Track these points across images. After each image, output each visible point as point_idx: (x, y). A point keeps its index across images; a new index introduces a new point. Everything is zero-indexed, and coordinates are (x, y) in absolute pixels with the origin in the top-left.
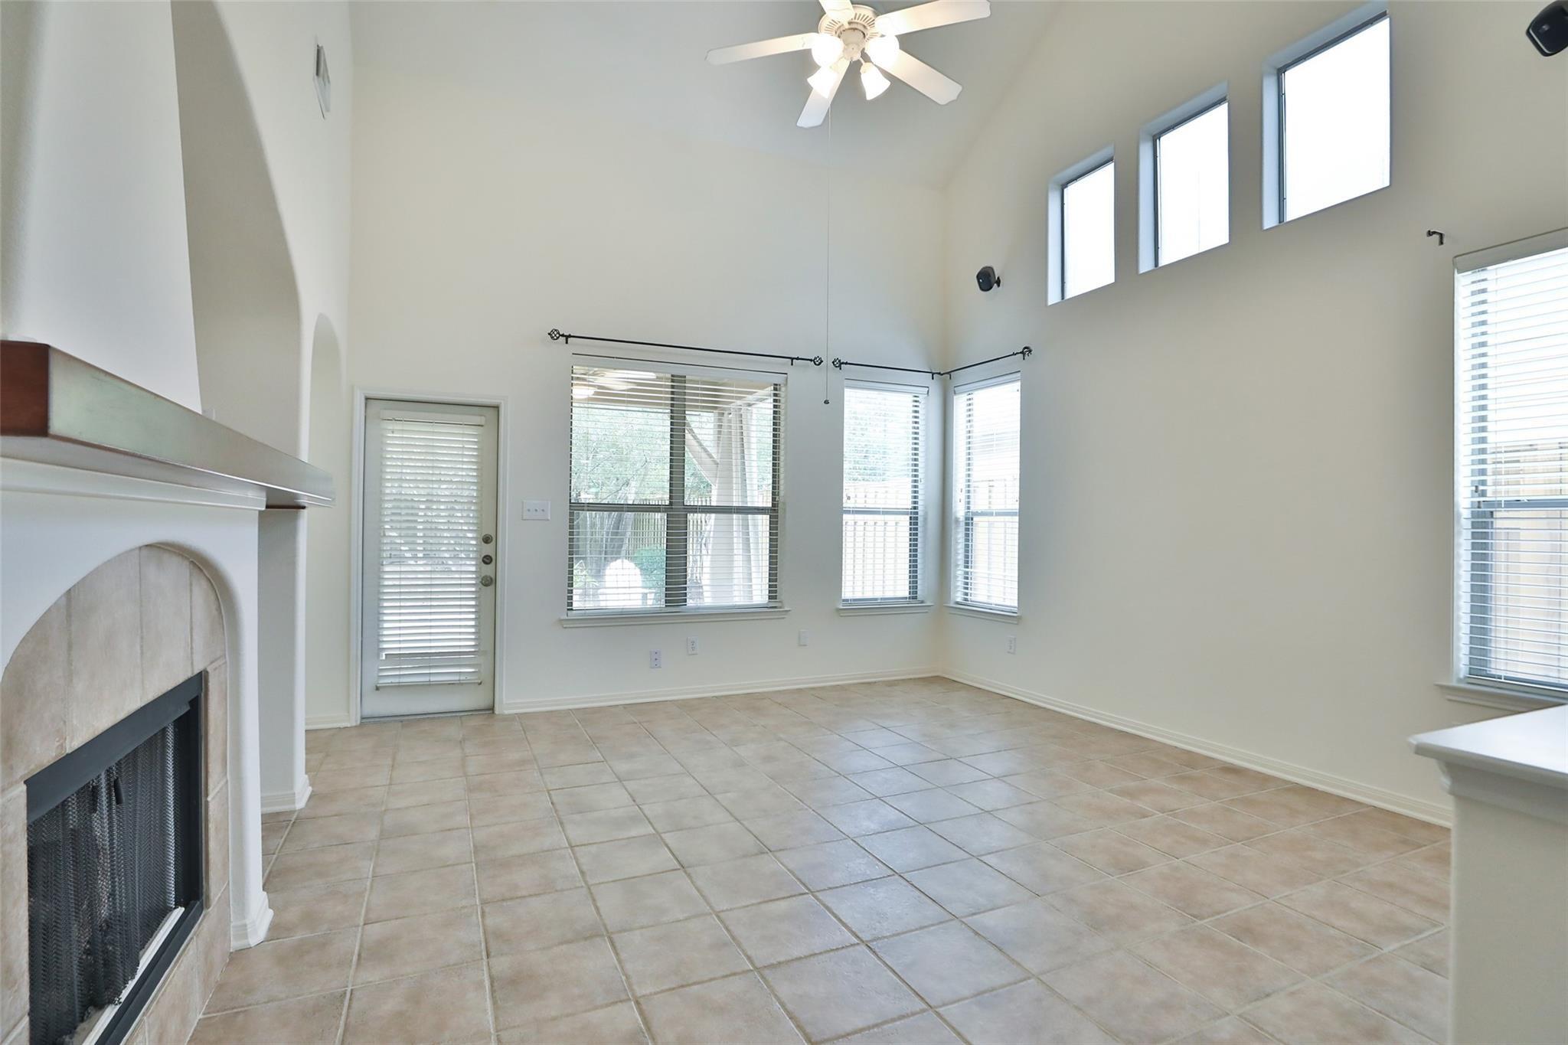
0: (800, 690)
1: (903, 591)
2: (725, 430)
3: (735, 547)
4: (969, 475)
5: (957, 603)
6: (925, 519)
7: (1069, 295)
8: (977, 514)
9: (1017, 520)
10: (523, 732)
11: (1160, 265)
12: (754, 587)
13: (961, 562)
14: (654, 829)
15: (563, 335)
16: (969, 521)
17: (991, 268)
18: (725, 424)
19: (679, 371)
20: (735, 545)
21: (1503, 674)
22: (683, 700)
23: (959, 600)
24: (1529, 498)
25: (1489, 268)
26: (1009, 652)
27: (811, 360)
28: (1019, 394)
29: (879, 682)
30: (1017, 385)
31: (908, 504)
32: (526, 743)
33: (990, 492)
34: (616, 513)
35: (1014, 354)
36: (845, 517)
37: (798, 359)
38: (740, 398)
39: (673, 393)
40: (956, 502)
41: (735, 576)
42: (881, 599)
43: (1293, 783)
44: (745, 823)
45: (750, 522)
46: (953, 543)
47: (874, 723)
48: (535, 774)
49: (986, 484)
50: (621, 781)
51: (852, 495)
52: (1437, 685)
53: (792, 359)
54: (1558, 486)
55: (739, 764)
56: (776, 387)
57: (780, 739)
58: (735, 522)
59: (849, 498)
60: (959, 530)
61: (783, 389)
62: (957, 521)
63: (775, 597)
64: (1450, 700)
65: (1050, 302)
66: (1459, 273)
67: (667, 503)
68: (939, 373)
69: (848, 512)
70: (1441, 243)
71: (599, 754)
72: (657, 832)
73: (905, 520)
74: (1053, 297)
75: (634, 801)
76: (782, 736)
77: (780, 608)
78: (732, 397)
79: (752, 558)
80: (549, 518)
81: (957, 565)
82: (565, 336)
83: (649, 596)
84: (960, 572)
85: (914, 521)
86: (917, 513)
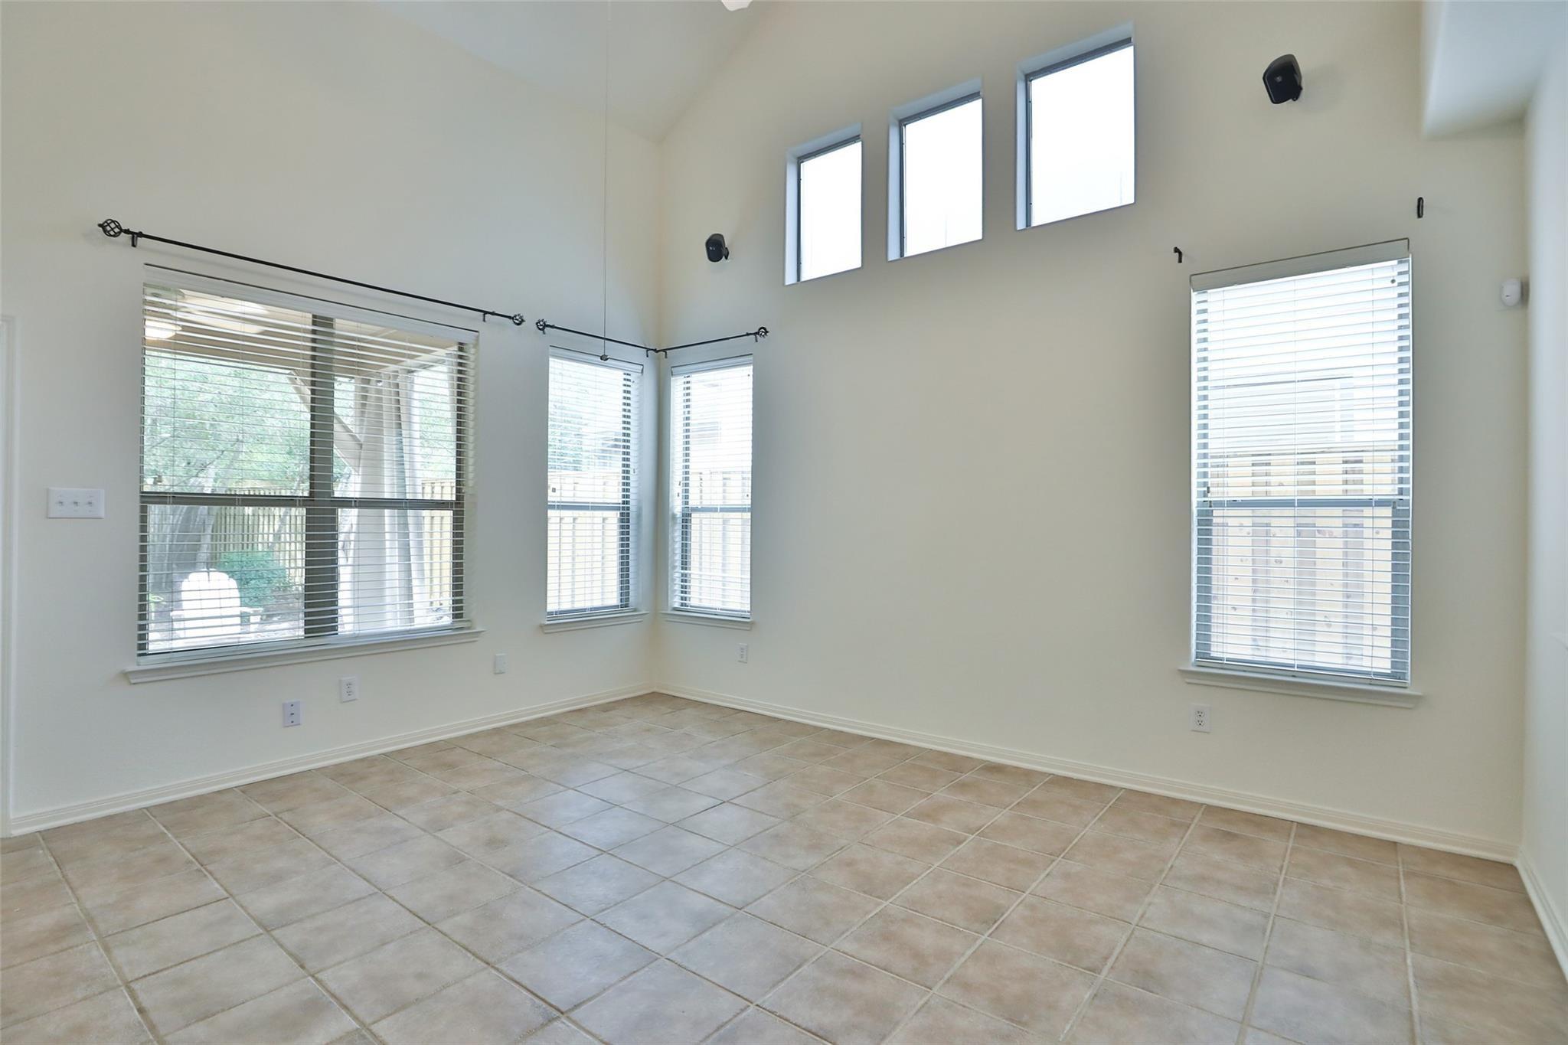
0: (497, 731)
1: (613, 599)
2: (371, 402)
3: (387, 554)
4: (687, 467)
5: (675, 609)
6: (639, 516)
7: (805, 277)
8: (696, 510)
9: (750, 517)
10: (56, 867)
11: (905, 256)
12: (416, 606)
13: (678, 564)
14: (356, 1018)
15: (127, 232)
16: (686, 518)
17: (721, 236)
18: (372, 395)
19: (324, 311)
20: (387, 551)
21: (1226, 656)
22: (336, 765)
23: (677, 605)
24: (1243, 499)
25: (1209, 291)
26: (740, 661)
27: (509, 317)
28: (751, 379)
29: (592, 707)
30: (749, 370)
31: (616, 497)
32: (68, 889)
33: (724, 485)
34: (186, 506)
35: (748, 334)
36: (551, 513)
37: (493, 314)
38: (396, 362)
39: (314, 340)
40: (673, 496)
41: (387, 592)
42: (591, 609)
43: (986, 761)
44: (503, 967)
45: (411, 520)
46: (670, 543)
47: (611, 766)
48: (95, 953)
49: (720, 477)
50: (268, 931)
51: (557, 487)
52: (1180, 670)
53: (485, 313)
54: (1264, 489)
55: (455, 860)
56: (461, 347)
57: (499, 809)
58: (387, 520)
59: (554, 490)
60: (676, 528)
61: (472, 351)
62: (674, 516)
63: (460, 616)
64: (1189, 683)
65: (788, 283)
66: (1194, 291)
67: (306, 494)
68: (655, 350)
69: (553, 507)
70: (1180, 261)
71: (217, 885)
72: (362, 1024)
73: (614, 517)
74: (790, 278)
75: (302, 967)
76: (500, 803)
77: (469, 628)
78: (403, 355)
79: (413, 567)
80: (102, 514)
81: (674, 567)
82: (133, 233)
83: (253, 619)
84: (677, 575)
85: (625, 519)
86: (628, 508)
